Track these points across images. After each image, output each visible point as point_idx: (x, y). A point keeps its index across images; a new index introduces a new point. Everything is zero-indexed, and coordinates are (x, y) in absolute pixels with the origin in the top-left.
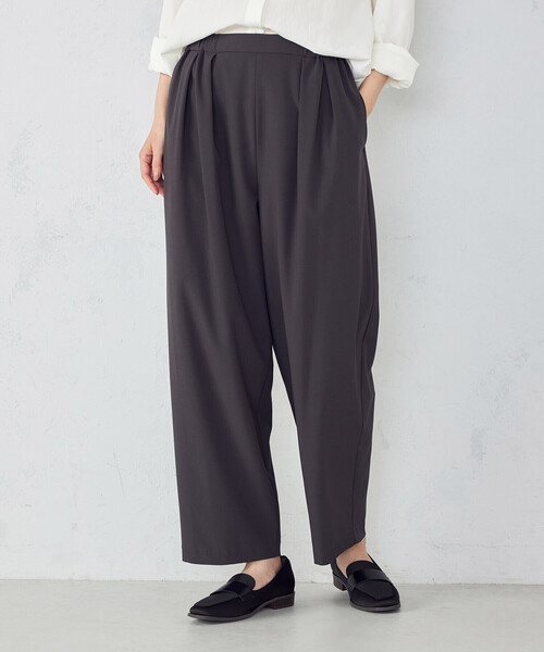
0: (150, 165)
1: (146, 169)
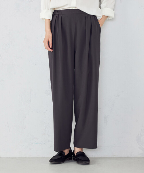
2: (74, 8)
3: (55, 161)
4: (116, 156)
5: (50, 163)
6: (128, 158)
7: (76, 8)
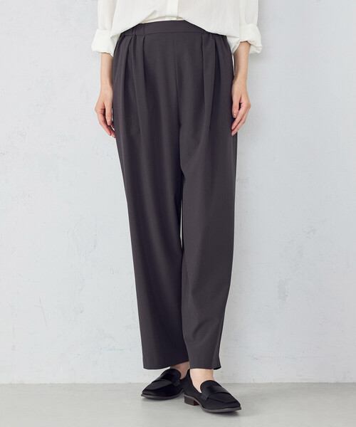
0: (104, 115)
1: (101, 118)
2: (175, 19)
3: (157, 392)
4: (309, 381)
5: (143, 397)
6: (337, 384)
7: (178, 17)
